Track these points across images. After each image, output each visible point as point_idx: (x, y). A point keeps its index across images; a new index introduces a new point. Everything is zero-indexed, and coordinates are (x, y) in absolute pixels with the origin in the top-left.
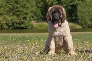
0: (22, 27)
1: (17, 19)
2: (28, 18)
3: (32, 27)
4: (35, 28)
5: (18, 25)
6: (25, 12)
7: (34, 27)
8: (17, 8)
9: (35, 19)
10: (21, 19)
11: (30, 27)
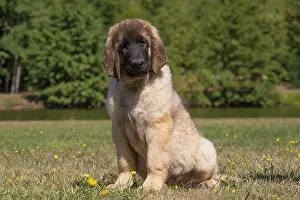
0: (248, 101)
1: (234, 80)
2: (265, 77)
3: (278, 103)
4: (285, 105)
5: (237, 97)
6: (255, 59)
7: (282, 101)
8: (234, 48)
9: (283, 80)
10: (244, 80)
11: (270, 102)
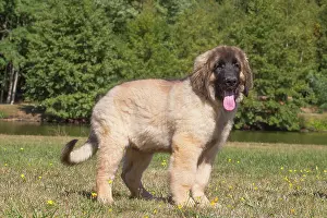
0: (271, 124)
1: (256, 100)
3: (303, 128)
7: (308, 126)
